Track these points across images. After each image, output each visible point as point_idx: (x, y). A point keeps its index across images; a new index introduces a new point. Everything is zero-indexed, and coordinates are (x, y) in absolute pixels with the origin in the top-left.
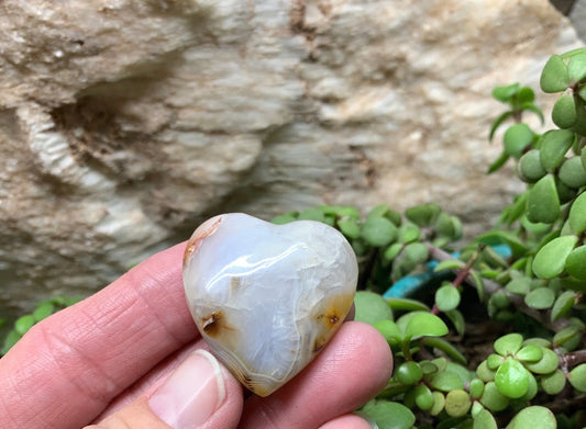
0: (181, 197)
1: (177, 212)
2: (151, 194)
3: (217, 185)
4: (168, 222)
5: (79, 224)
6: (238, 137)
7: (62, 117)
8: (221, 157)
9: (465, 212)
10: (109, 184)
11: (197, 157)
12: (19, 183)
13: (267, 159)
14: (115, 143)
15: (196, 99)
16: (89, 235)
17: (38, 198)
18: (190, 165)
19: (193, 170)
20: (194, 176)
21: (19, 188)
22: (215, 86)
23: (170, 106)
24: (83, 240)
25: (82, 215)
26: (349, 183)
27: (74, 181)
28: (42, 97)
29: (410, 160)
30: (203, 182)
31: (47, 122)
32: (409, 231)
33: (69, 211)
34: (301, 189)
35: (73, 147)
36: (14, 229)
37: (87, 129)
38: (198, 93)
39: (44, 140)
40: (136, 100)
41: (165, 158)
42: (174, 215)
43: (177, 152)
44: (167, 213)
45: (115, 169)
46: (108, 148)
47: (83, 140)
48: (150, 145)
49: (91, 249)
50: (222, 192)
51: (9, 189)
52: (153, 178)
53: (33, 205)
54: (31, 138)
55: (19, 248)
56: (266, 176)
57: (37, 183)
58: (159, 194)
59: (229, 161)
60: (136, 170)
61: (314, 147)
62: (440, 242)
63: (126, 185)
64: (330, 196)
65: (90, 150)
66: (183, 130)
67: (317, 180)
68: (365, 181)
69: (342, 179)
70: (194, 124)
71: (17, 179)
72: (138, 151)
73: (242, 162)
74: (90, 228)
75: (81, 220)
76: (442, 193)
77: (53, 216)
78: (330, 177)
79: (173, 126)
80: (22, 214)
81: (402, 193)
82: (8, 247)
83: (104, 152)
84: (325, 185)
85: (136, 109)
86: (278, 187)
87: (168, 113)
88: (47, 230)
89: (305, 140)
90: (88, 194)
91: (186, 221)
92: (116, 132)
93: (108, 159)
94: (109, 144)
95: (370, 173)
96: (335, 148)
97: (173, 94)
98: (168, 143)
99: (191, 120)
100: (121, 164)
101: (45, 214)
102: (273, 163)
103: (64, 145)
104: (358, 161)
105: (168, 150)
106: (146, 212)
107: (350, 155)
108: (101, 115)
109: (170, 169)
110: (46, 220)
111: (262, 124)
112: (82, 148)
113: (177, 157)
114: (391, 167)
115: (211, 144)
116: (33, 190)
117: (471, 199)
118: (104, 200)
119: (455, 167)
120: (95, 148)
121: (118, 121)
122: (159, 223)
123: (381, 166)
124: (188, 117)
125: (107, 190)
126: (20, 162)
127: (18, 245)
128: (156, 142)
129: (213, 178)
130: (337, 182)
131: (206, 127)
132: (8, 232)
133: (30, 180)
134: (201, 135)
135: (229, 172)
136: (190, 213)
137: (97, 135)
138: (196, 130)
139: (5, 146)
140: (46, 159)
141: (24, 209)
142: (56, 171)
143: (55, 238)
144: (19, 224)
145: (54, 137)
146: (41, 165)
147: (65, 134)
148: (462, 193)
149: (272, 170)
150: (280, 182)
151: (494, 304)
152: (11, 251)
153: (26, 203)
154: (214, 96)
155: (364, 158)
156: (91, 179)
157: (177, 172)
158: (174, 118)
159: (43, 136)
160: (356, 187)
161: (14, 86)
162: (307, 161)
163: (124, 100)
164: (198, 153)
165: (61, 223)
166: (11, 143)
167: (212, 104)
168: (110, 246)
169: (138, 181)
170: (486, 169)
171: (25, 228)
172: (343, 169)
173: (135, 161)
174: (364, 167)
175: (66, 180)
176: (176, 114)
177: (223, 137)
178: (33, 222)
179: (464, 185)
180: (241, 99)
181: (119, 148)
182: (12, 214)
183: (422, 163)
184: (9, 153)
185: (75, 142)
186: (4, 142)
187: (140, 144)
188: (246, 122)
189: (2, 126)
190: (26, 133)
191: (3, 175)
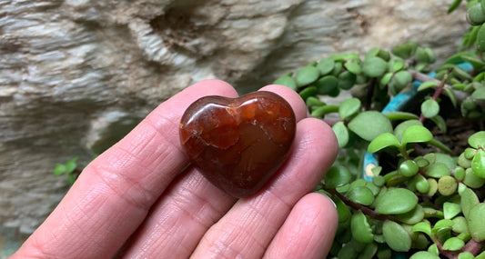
0: (238, 62)
1: (237, 71)
2: (219, 64)
3: (260, 51)
4: (231, 79)
6: (271, 17)
7: (157, 24)
8: (261, 32)
9: (435, 40)
10: (191, 61)
11: (246, 35)
12: (134, 69)
13: (292, 27)
14: (192, 34)
17: (145, 77)
18: (241, 41)
19: (244, 43)
20: (245, 47)
21: (134, 73)
23: (224, 5)
25: (176, 84)
26: (350, 33)
27: (168, 62)
28: (143, 14)
29: (391, 11)
30: (251, 50)
31: (148, 29)
32: (396, 64)
33: (168, 82)
34: (317, 43)
35: (165, 42)
36: (134, 98)
37: (174, 28)
39: (147, 41)
40: (202, 5)
41: (225, 39)
42: (235, 74)
43: (232, 34)
44: (230, 73)
45: (194, 51)
46: (188, 39)
47: (171, 36)
48: (215, 32)
50: (264, 54)
51: (128, 74)
52: (219, 53)
53: (145, 82)
54: (139, 40)
55: (139, 110)
56: (292, 38)
57: (146, 67)
58: (224, 62)
59: (267, 33)
60: (207, 49)
61: (323, 14)
62: (420, 67)
63: (202, 60)
64: (337, 44)
65: (176, 41)
66: (234, 19)
67: (328, 35)
68: (361, 30)
69: (344, 31)
70: (241, 14)
71: (133, 66)
72: (207, 37)
73: (276, 33)
75: (175, 86)
76: (417, 30)
77: (158, 87)
78: (336, 32)
79: (227, 18)
80: (138, 88)
81: (388, 34)
82: (132, 110)
83: (185, 41)
84: (333, 37)
85: (203, 11)
86: (302, 44)
87: (224, 9)
88: (155, 96)
89: (316, 10)
90: (178, 69)
91: (243, 76)
92: (192, 27)
93: (188, 45)
94: (189, 36)
95: (364, 24)
96: (337, 12)
98: (226, 29)
99: (240, 11)
100: (197, 47)
101: (152, 86)
102: (296, 30)
103: (160, 41)
104: (354, 18)
105: (226, 33)
106: (217, 75)
107: (348, 15)
108: (181, 18)
109: (229, 46)
110: (154, 90)
111: (286, 6)
112: (171, 41)
113: (232, 37)
114: (378, 18)
115: (254, 25)
116: (143, 72)
117: (439, 30)
118: (189, 72)
119: (424, 10)
120: (179, 40)
121: (193, 20)
123: (371, 18)
124: (237, 10)
125: (190, 65)
126: (134, 56)
127: (137, 107)
128: (218, 30)
129: (257, 47)
130: (341, 34)
131: (249, 15)
132: (131, 101)
133: (140, 66)
134: (246, 21)
135: (268, 41)
136: (245, 71)
137: (180, 31)
138: (243, 17)
139: (123, 48)
140: (150, 52)
141: (139, 85)
142: (157, 58)
144: (137, 95)
145: (153, 38)
146: (146, 56)
147: (160, 34)
148: (432, 27)
149: (296, 34)
150: (302, 41)
151: (465, 108)
152: (133, 112)
153: (140, 81)
155: (358, 15)
156: (179, 60)
157: (233, 47)
158: (228, 13)
159: (146, 38)
160: (355, 35)
161: (125, 10)
162: (319, 24)
163: (195, 6)
164: (246, 32)
165: (163, 91)
166: (128, 45)
169: (209, 56)
170: (447, 8)
171: (141, 97)
172: (345, 25)
173: (206, 44)
174: (359, 21)
175: (163, 63)
176: (229, 9)
177: (261, 19)
178: (145, 92)
179: (433, 22)
181: (194, 37)
182: (132, 89)
183: (400, 12)
184: (126, 51)
185: (166, 38)
186: (122, 46)
187: (208, 32)
188: (275, 7)
189: (120, 35)
190: (136, 38)
191: (124, 66)
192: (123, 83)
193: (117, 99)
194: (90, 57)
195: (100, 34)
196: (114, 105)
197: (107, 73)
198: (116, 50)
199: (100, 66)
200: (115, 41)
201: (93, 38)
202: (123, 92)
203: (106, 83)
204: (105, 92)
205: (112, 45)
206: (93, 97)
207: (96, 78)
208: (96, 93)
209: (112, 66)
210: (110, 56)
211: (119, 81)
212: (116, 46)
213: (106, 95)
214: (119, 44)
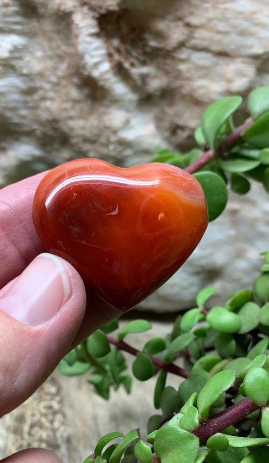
0: (187, 115)
1: (183, 128)
2: (163, 111)
4: (174, 139)
5: (106, 128)
6: (238, 60)
8: (223, 77)
10: (132, 97)
11: (204, 77)
12: (65, 87)
14: (142, 58)
15: (210, 20)
16: (113, 138)
17: (76, 101)
18: (199, 83)
19: (200, 88)
20: (200, 94)
21: (64, 91)
22: (225, 9)
23: (188, 25)
24: (107, 144)
25: (110, 120)
27: (107, 85)
28: (93, 3)
30: (206, 100)
31: (94, 27)
33: (100, 115)
35: (110, 55)
36: (56, 129)
37: (123, 40)
38: (211, 14)
39: (90, 43)
40: (162, 17)
41: (178, 75)
42: (179, 132)
43: (189, 70)
44: (175, 129)
45: (139, 82)
46: (136, 62)
47: (118, 51)
48: (169, 61)
49: (113, 154)
51: (57, 92)
52: (167, 95)
53: (73, 108)
54: (80, 41)
55: (57, 150)
57: (80, 87)
58: (170, 111)
59: (230, 81)
60: (156, 84)
63: (145, 100)
65: (122, 60)
66: (197, 49)
70: (205, 44)
71: (64, 82)
72: (159, 67)
73: (240, 84)
74: (115, 132)
75: (108, 123)
77: (87, 119)
79: (188, 44)
80: (64, 115)
82: (49, 148)
83: (132, 65)
85: (161, 25)
87: (186, 31)
88: (80, 132)
90: (116, 101)
92: (145, 45)
93: (137, 71)
94: (137, 59)
97: (192, 14)
98: (182, 61)
99: (203, 39)
100: (144, 77)
101: (81, 117)
103: (103, 52)
105: (183, 67)
106: (158, 127)
108: (134, 29)
109: (181, 87)
110: (81, 123)
112: (117, 57)
113: (187, 75)
115: (216, 65)
116: (74, 93)
118: (128, 110)
120: (126, 59)
121: (147, 36)
122: (167, 139)
124: (202, 37)
125: (131, 102)
126: (69, 66)
127: (56, 146)
128: (174, 58)
129: (214, 97)
131: (215, 48)
132: (51, 133)
134: (209, 55)
135: (229, 92)
136: (193, 129)
137: (129, 47)
138: (206, 50)
139: (59, 52)
140: (89, 60)
141: (65, 110)
142: (96, 74)
143: (86, 140)
144: (60, 125)
145: (97, 43)
146: (84, 67)
147: (106, 42)
152: (49, 152)
153: (68, 105)
154: (224, 19)
156: (119, 88)
157: (186, 90)
158: (191, 37)
159: (89, 39)
163: (154, 16)
164: (206, 72)
165: (92, 127)
166: (63, 48)
167: (221, 26)
168: (128, 152)
169: (155, 96)
171: (65, 129)
173: (155, 77)
175: (101, 83)
176: (192, 32)
177: (226, 59)
178: (72, 123)
180: (245, 25)
181: (144, 63)
182: (56, 114)
184: (61, 58)
185: (112, 51)
186: (58, 48)
187: (160, 60)
188: (246, 47)
189: (58, 32)
190: (77, 36)
191: (53, 79)
192: (48, 104)
193: (35, 127)
194: (16, 55)
195: (34, 24)
196: (30, 134)
197: (31, 84)
198: (49, 53)
199: (25, 71)
200: (50, 40)
201: (26, 28)
202: (44, 116)
203: (28, 98)
204: (24, 112)
205: (45, 44)
206: (9, 114)
207: (16, 87)
208: (13, 109)
209: (41, 75)
210: (40, 60)
211: (44, 99)
212: (51, 48)
213: (24, 117)
214: (54, 44)
